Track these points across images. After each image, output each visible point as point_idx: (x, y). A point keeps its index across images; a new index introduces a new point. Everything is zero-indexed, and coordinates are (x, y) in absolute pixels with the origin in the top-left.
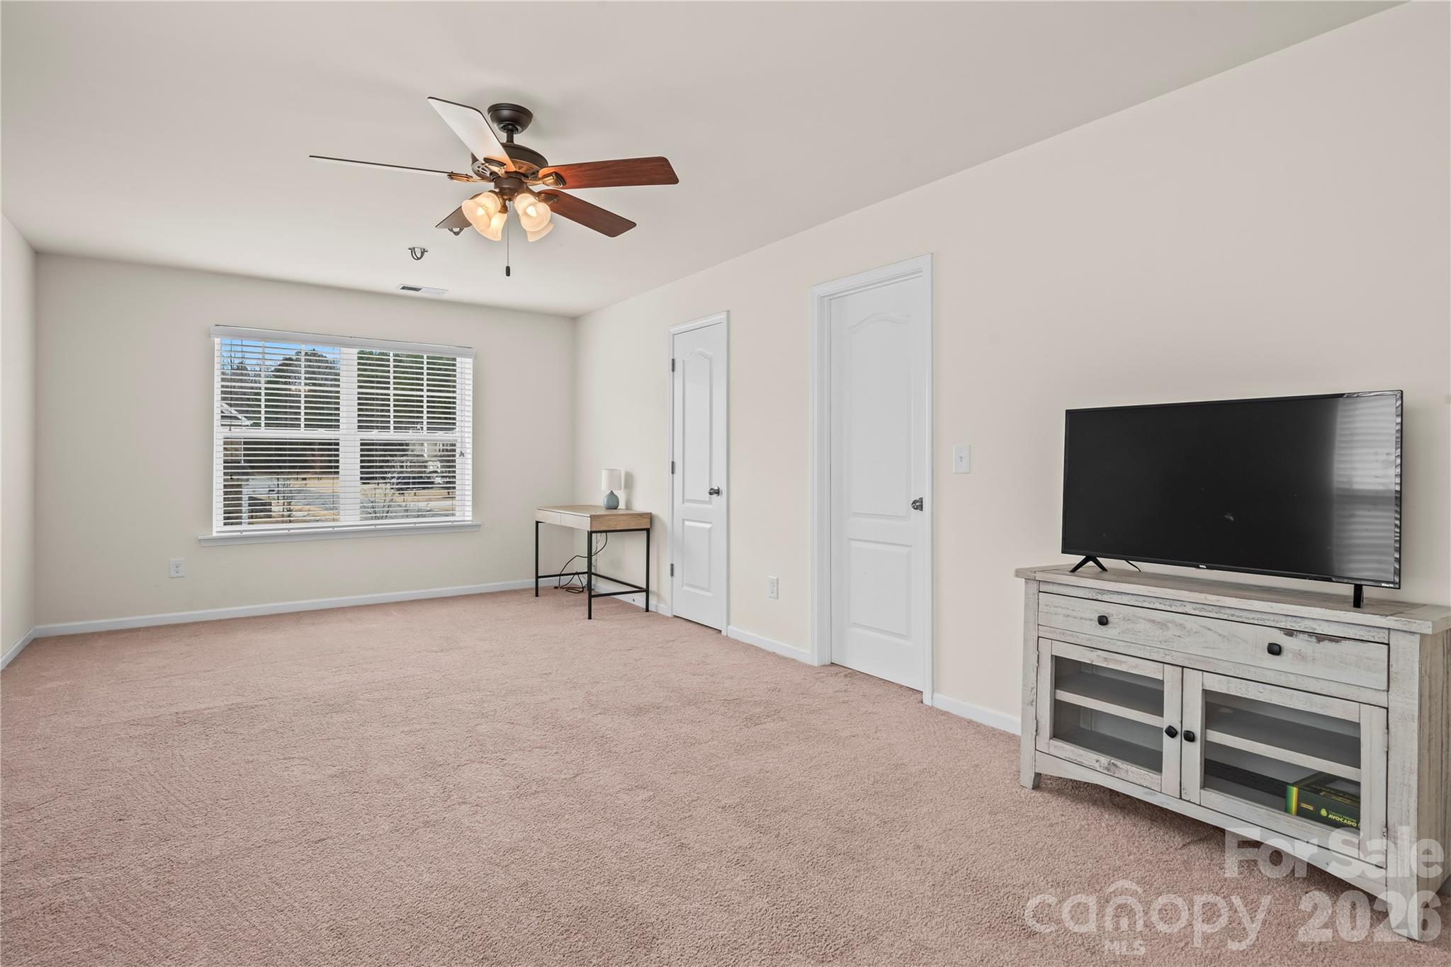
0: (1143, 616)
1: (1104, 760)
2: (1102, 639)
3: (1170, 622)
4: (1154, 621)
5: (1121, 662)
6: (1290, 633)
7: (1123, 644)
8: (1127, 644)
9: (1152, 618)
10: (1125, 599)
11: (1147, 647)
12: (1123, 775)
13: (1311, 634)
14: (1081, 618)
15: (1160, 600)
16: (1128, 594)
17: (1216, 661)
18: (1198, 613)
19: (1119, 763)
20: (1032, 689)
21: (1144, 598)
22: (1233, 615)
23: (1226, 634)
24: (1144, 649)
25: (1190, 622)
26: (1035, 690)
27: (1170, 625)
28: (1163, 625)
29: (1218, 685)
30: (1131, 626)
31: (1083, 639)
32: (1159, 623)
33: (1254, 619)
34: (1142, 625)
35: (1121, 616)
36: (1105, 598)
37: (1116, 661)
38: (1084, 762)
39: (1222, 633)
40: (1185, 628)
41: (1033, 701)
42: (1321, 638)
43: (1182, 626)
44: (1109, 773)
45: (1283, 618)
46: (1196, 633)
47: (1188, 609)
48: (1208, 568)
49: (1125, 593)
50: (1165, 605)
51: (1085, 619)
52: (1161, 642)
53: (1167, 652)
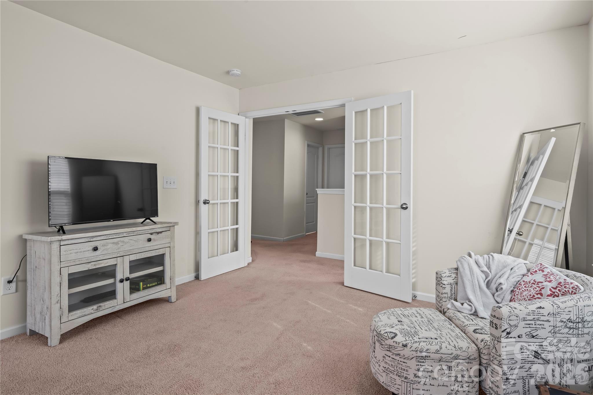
0: (110, 242)
1: (95, 307)
2: (93, 257)
3: (119, 241)
4: (114, 243)
5: (101, 263)
6: (151, 234)
7: (102, 256)
8: (104, 255)
9: (113, 242)
10: (102, 238)
11: (111, 254)
12: (103, 308)
13: (156, 233)
14: (84, 251)
15: (115, 235)
16: (103, 235)
17: (133, 250)
18: (128, 235)
19: (101, 304)
20: (58, 295)
21: (109, 235)
22: (137, 233)
23: (136, 240)
24: (110, 255)
25: (126, 239)
26: (59, 295)
27: (119, 242)
28: (117, 243)
29: (133, 258)
30: (106, 247)
31: (84, 260)
32: (116, 243)
33: (143, 232)
34: (110, 246)
35: (101, 245)
36: (94, 239)
37: (99, 264)
38: (86, 313)
39: (134, 240)
40: (124, 242)
41: (58, 301)
42: (158, 233)
43: (123, 242)
44: (98, 311)
45: (150, 230)
46: (128, 242)
47: (125, 235)
48: (114, 221)
49: (102, 235)
50: (117, 236)
51: (86, 251)
52: (117, 250)
53: (118, 253)
